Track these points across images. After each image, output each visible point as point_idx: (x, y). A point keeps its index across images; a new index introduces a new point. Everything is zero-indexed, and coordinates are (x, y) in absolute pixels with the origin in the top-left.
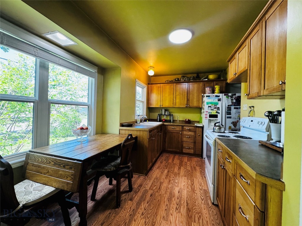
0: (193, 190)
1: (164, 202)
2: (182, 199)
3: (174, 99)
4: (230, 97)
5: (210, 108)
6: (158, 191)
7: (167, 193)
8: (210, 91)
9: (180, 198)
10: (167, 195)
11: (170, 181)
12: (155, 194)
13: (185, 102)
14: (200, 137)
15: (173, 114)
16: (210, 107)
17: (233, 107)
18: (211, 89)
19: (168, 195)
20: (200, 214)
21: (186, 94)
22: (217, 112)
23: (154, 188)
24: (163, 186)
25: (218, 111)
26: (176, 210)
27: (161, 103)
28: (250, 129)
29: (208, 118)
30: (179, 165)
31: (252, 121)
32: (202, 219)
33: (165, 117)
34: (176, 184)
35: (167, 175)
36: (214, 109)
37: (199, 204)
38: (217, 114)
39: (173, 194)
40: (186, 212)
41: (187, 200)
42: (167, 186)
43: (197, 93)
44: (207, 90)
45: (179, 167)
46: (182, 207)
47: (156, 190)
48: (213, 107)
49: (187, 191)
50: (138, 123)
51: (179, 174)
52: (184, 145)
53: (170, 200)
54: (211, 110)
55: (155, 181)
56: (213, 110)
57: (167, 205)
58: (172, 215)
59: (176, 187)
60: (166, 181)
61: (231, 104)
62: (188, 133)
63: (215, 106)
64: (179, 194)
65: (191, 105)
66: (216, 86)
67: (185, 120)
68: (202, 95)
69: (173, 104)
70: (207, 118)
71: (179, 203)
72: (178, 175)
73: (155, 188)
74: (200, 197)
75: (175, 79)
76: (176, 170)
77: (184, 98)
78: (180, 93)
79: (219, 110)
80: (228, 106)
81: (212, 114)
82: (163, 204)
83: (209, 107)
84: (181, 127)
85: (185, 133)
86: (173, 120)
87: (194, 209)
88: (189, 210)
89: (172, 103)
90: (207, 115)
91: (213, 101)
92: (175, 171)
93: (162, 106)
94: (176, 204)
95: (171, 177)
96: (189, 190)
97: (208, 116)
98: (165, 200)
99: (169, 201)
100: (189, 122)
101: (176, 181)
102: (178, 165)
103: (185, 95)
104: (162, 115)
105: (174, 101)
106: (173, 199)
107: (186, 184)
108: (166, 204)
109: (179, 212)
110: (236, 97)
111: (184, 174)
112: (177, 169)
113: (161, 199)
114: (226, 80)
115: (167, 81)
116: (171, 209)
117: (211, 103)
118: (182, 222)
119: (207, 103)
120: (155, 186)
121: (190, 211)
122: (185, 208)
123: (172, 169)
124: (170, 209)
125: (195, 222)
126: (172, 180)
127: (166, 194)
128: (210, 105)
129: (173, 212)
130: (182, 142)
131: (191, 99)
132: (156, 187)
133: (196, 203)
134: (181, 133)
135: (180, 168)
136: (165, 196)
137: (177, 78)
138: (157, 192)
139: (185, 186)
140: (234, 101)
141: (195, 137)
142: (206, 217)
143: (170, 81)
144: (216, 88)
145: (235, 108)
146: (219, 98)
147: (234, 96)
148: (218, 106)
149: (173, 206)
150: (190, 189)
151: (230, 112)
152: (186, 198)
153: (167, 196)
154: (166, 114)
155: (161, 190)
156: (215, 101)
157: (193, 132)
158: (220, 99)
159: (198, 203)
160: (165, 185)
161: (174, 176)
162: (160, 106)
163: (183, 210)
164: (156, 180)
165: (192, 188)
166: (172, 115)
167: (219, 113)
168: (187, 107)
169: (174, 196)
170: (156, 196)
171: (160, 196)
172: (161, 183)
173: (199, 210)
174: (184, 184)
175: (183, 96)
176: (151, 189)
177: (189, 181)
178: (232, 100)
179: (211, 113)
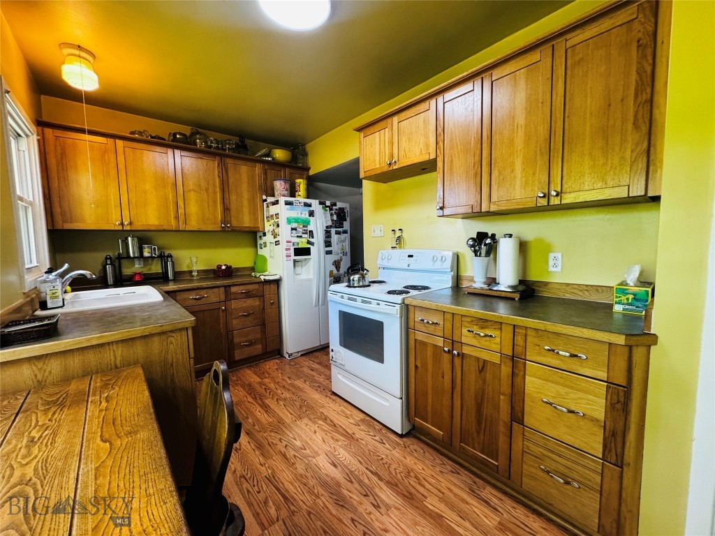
0: (350, 437)
1: (341, 521)
2: (356, 473)
3: (181, 203)
4: (328, 209)
5: (294, 231)
6: (292, 507)
7: (316, 491)
8: (287, 190)
9: (351, 476)
10: (322, 498)
11: (285, 456)
12: (295, 525)
13: (219, 217)
14: (273, 307)
15: (174, 253)
16: (295, 229)
17: (333, 231)
18: (288, 186)
19: (324, 493)
20: (412, 474)
21: (218, 189)
22: (309, 242)
23: (273, 511)
24: (286, 484)
25: (311, 240)
26: (380, 510)
27: (126, 213)
28: (412, 270)
29: (293, 257)
30: (255, 399)
31: (411, 256)
32: (424, 479)
33: (137, 266)
34: (308, 451)
35: (260, 447)
36: (304, 236)
37: (389, 457)
38: (309, 246)
39: (328, 479)
40: (395, 495)
41: (367, 468)
42: (295, 475)
43: (248, 191)
44: (279, 186)
45: (259, 404)
46: (377, 490)
47: (284, 513)
48: (301, 230)
49: (345, 449)
50: (49, 305)
51: (281, 421)
52: (236, 340)
53: (341, 502)
54: (298, 236)
55: (248, 491)
56: (301, 237)
57: (353, 520)
58: (386, 531)
59: (314, 457)
60: (277, 463)
61: (330, 223)
62: (245, 302)
63: (305, 228)
64: (339, 468)
65: (235, 223)
66: (298, 181)
67: (215, 268)
68: (264, 197)
69: (177, 218)
70: (290, 256)
71: (364, 488)
72: (280, 425)
73: (273, 508)
74: (374, 441)
75: (175, 135)
76: (263, 417)
77: (215, 202)
78: (199, 185)
79: (313, 237)
80: (327, 227)
81: (300, 246)
82: (344, 526)
83: (292, 229)
84: (222, 289)
85: (234, 304)
86: (176, 274)
87: (396, 473)
88: (393, 485)
89: (172, 214)
90: (289, 249)
91: (299, 216)
92: (264, 422)
93: (131, 224)
94: (364, 499)
95: (274, 442)
96: (346, 443)
97: (292, 252)
98: (334, 512)
99: (342, 506)
100: (229, 272)
101: (298, 443)
102: (250, 399)
103: (215, 193)
104: (128, 257)
105: (181, 211)
106: (345, 492)
107: (323, 434)
108: (348, 522)
109: (388, 507)
110: (336, 209)
111: (291, 414)
112: (262, 411)
113: (324, 522)
114: (308, 169)
115: (140, 133)
116: (370, 520)
117: (296, 220)
118: (416, 524)
119: (289, 221)
120: (266, 502)
121: (396, 485)
122: (385, 487)
123: (250, 420)
124: (368, 523)
125: (426, 497)
126: (284, 449)
127: (317, 497)
128: (294, 225)
129: (382, 523)
130: (229, 332)
131: (233, 207)
132: (274, 504)
133: (382, 459)
134: (226, 308)
135: (266, 408)
136: (324, 503)
137: (180, 134)
138: (293, 512)
139: (326, 441)
140: (335, 217)
141: (264, 308)
142: (423, 469)
143: (152, 137)
144: (299, 186)
145: (337, 233)
146: (311, 209)
147: (334, 207)
148: (310, 228)
149: (364, 507)
150: (343, 439)
151: (330, 242)
152: (359, 465)
153: (325, 500)
154: (146, 254)
155: (293, 497)
156: (303, 215)
157: (257, 299)
158: (313, 211)
159: (387, 456)
160: (285, 476)
161: (279, 437)
162: (122, 224)
163: (386, 495)
164: (245, 485)
165: (342, 435)
166: (171, 256)
167: (312, 244)
168: (223, 230)
169: (338, 484)
170: (304, 527)
171: (311, 515)
172: (272, 480)
173: (401, 466)
174: (321, 439)
175: (208, 196)
176: (266, 524)
177: (320, 422)
178: (332, 215)
179: (298, 244)
